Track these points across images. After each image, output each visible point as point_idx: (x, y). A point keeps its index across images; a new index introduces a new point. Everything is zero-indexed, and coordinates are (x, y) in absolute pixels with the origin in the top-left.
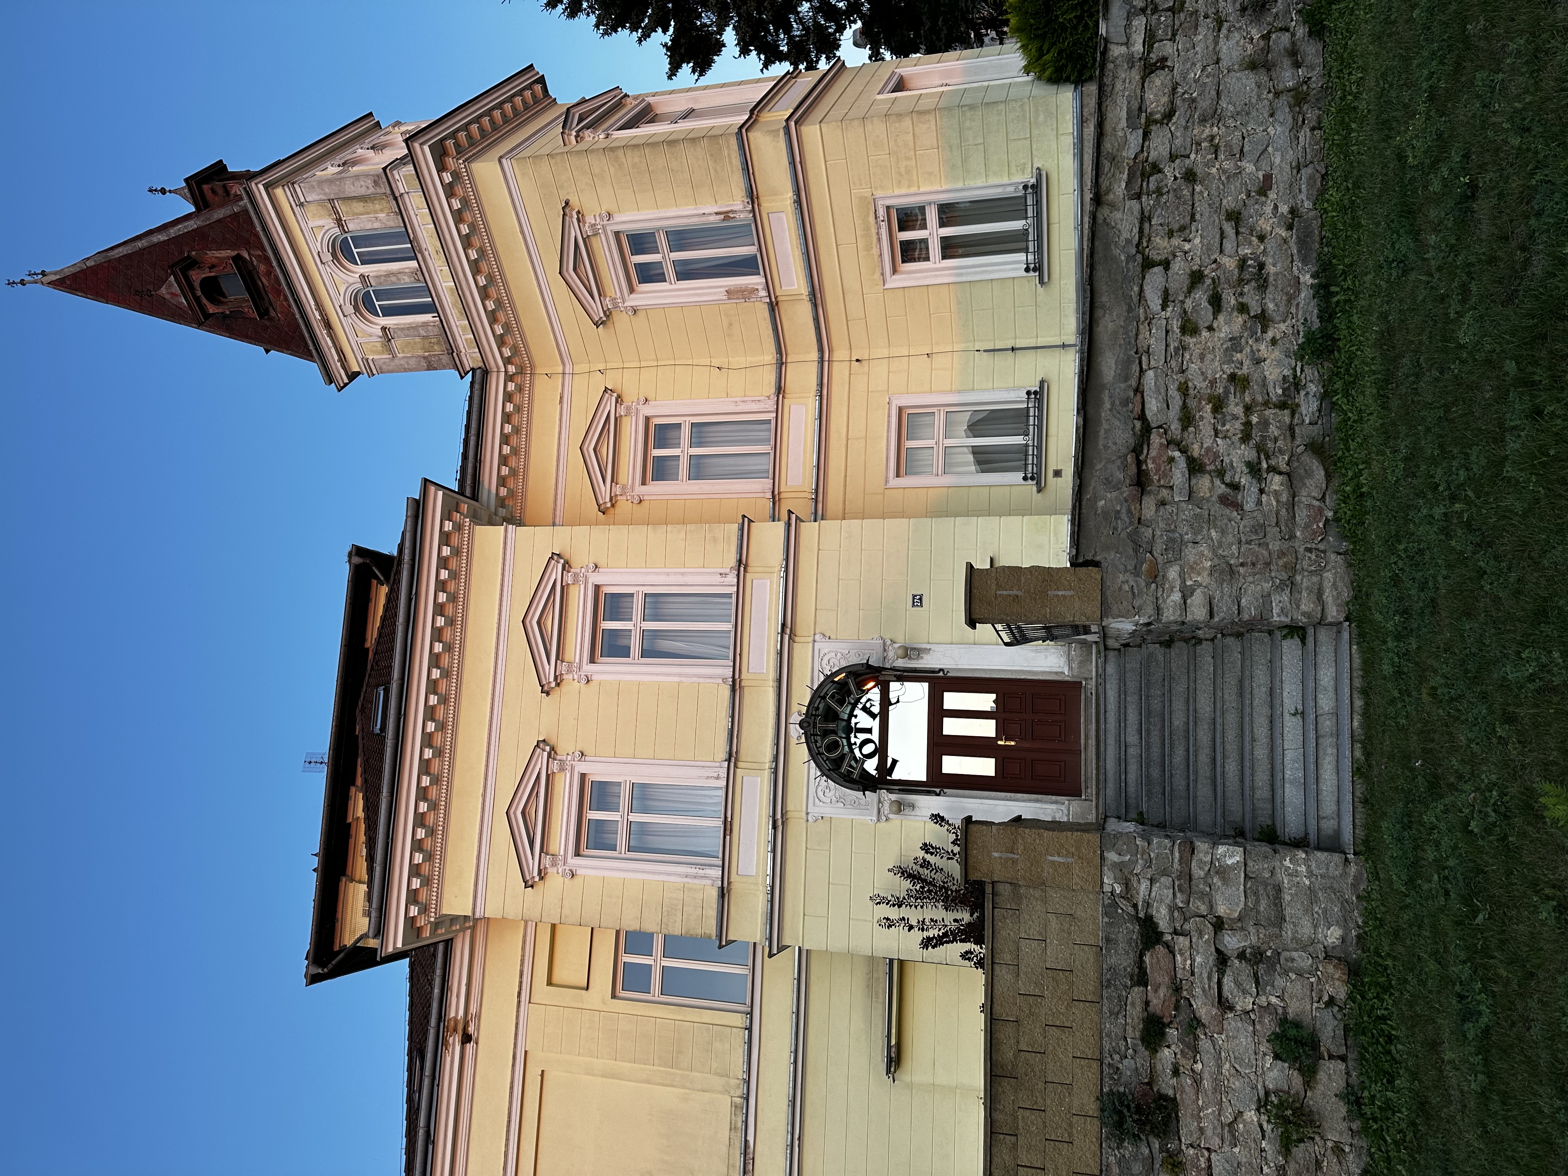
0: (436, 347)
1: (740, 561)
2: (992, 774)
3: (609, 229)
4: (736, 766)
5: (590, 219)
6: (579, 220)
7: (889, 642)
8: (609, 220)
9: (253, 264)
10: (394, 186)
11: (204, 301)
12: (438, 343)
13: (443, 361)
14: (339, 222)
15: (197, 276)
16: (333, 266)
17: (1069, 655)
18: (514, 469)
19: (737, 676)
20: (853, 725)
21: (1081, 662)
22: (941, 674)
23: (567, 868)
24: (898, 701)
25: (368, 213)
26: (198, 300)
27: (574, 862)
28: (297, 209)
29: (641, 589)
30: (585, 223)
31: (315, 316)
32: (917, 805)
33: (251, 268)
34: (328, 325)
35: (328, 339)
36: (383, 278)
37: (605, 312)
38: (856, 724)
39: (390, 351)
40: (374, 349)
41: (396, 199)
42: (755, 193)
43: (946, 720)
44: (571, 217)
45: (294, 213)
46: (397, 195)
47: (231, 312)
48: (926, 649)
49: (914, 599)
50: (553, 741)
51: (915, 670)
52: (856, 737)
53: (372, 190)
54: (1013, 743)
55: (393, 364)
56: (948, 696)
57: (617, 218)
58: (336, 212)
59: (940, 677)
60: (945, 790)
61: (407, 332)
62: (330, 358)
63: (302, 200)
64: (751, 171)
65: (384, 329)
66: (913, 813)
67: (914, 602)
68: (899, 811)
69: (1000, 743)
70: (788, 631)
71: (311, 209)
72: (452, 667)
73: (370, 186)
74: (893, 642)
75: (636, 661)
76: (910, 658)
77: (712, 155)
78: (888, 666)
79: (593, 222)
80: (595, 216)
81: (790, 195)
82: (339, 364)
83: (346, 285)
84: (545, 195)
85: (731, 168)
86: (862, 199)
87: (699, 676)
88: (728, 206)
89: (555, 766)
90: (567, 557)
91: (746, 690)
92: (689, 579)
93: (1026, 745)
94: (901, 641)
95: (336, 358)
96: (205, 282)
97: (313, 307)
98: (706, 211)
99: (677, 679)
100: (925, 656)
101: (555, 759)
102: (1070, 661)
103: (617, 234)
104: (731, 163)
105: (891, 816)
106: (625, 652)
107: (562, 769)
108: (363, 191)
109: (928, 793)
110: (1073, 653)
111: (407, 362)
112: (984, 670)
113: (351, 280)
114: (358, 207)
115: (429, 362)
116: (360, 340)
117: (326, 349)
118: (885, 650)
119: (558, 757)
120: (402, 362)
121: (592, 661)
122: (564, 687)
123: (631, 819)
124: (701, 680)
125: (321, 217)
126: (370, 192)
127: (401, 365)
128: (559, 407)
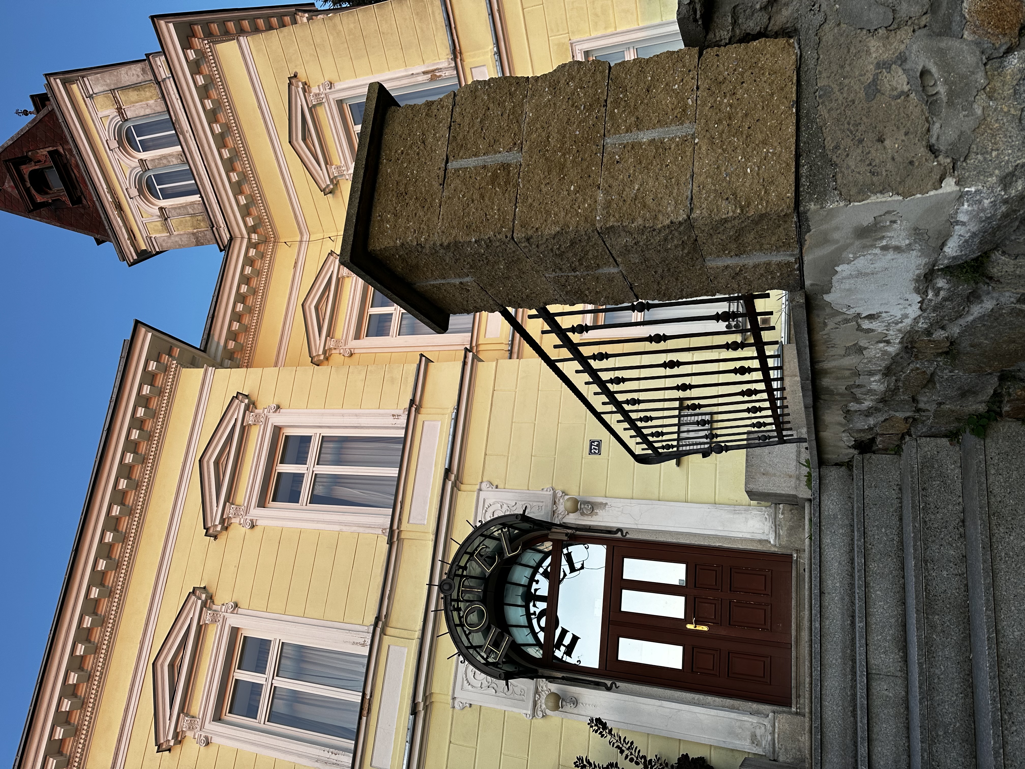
0: (202, 224)
1: (412, 402)
2: (680, 667)
3: (331, 97)
4: (383, 632)
5: (315, 90)
6: (304, 91)
7: (559, 494)
8: (330, 88)
9: (66, 158)
10: (156, 71)
11: (33, 191)
12: (203, 220)
13: (208, 237)
14: (120, 110)
15: (26, 169)
16: (119, 153)
17: (775, 518)
18: (247, 326)
19: (395, 527)
20: (533, 591)
21: (791, 529)
22: (619, 535)
23: (203, 734)
24: (582, 568)
25: (141, 101)
26: (28, 190)
27: (212, 727)
28: (88, 100)
29: (318, 431)
30: (310, 92)
31: (107, 198)
32: (581, 700)
33: (65, 161)
34: (119, 207)
35: (119, 219)
36: (157, 161)
37: (331, 181)
38: (536, 590)
39: (168, 229)
40: (156, 228)
41: (158, 83)
42: (458, 48)
43: (626, 594)
44: (297, 87)
45: (86, 104)
46: (160, 80)
47: (53, 200)
48: (601, 504)
49: (591, 445)
50: (212, 590)
51: (589, 529)
52: (534, 606)
53: (141, 78)
54: (705, 628)
55: (170, 241)
56: (629, 563)
57: (338, 86)
58: (117, 102)
59: (618, 540)
60: (618, 684)
61: (178, 211)
62: (121, 236)
63: (91, 92)
64: (453, 26)
65: (161, 209)
66: (575, 711)
67: (591, 449)
68: (556, 708)
69: (690, 626)
70: (453, 477)
71: (99, 100)
72: (137, 505)
73: (140, 75)
74: (564, 493)
75: (304, 507)
76: (583, 514)
77: (417, 14)
78: (557, 521)
79: (318, 91)
80: (319, 86)
81: (491, 47)
82: (128, 242)
83: (130, 169)
84: (277, 69)
85: (436, 25)
86: (560, 45)
87: (359, 525)
88: (434, 64)
89: (207, 617)
90: (254, 398)
91: (406, 544)
92: (363, 421)
93: (723, 632)
94: (574, 493)
95: (126, 237)
96: (32, 173)
97: (106, 190)
98: (414, 72)
99: (337, 528)
100: (600, 512)
101: (210, 609)
102: (776, 526)
103: (340, 103)
104: (435, 21)
105: (548, 712)
106: (294, 498)
107: (214, 621)
108: (134, 80)
109: (597, 685)
110: (781, 516)
111: (181, 239)
112: (670, 533)
113: (134, 165)
114: (133, 95)
115: (197, 238)
116: (145, 220)
117: (117, 228)
118: (555, 503)
119: (214, 607)
120: (177, 239)
121: (262, 504)
122: (232, 531)
123: (276, 683)
124: (361, 530)
125: (106, 107)
126: (140, 80)
127: (176, 241)
128: (292, 271)
